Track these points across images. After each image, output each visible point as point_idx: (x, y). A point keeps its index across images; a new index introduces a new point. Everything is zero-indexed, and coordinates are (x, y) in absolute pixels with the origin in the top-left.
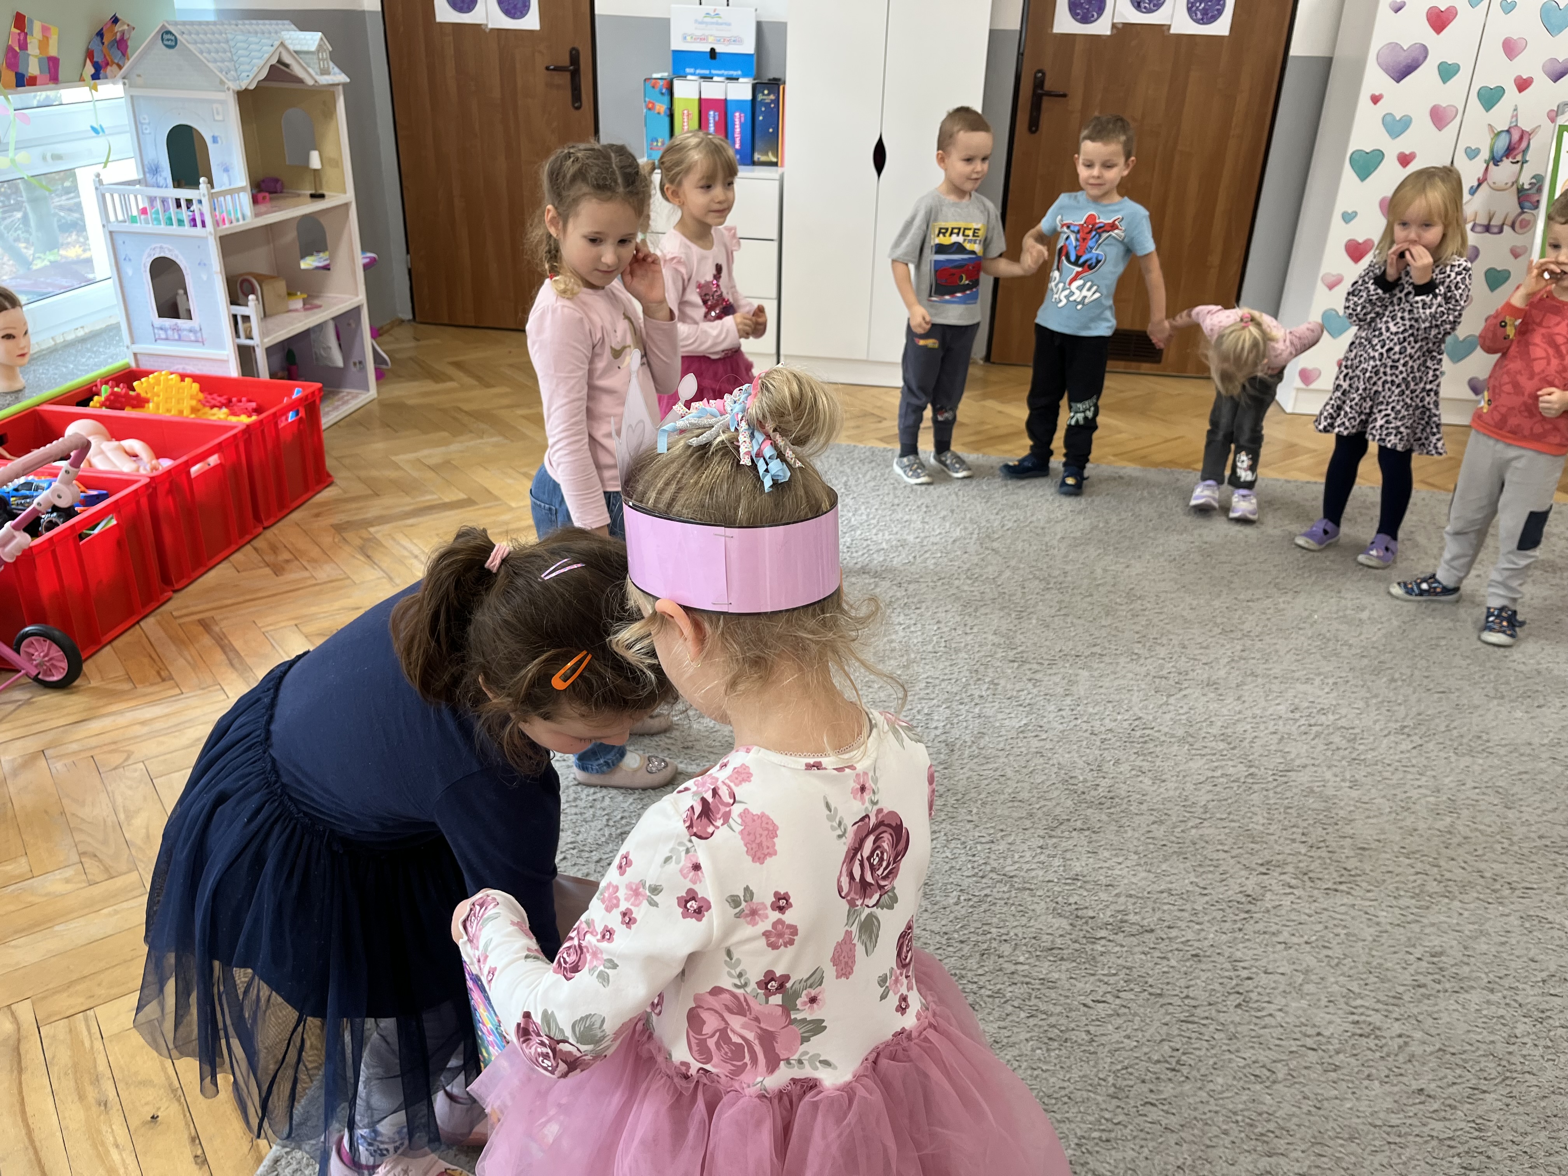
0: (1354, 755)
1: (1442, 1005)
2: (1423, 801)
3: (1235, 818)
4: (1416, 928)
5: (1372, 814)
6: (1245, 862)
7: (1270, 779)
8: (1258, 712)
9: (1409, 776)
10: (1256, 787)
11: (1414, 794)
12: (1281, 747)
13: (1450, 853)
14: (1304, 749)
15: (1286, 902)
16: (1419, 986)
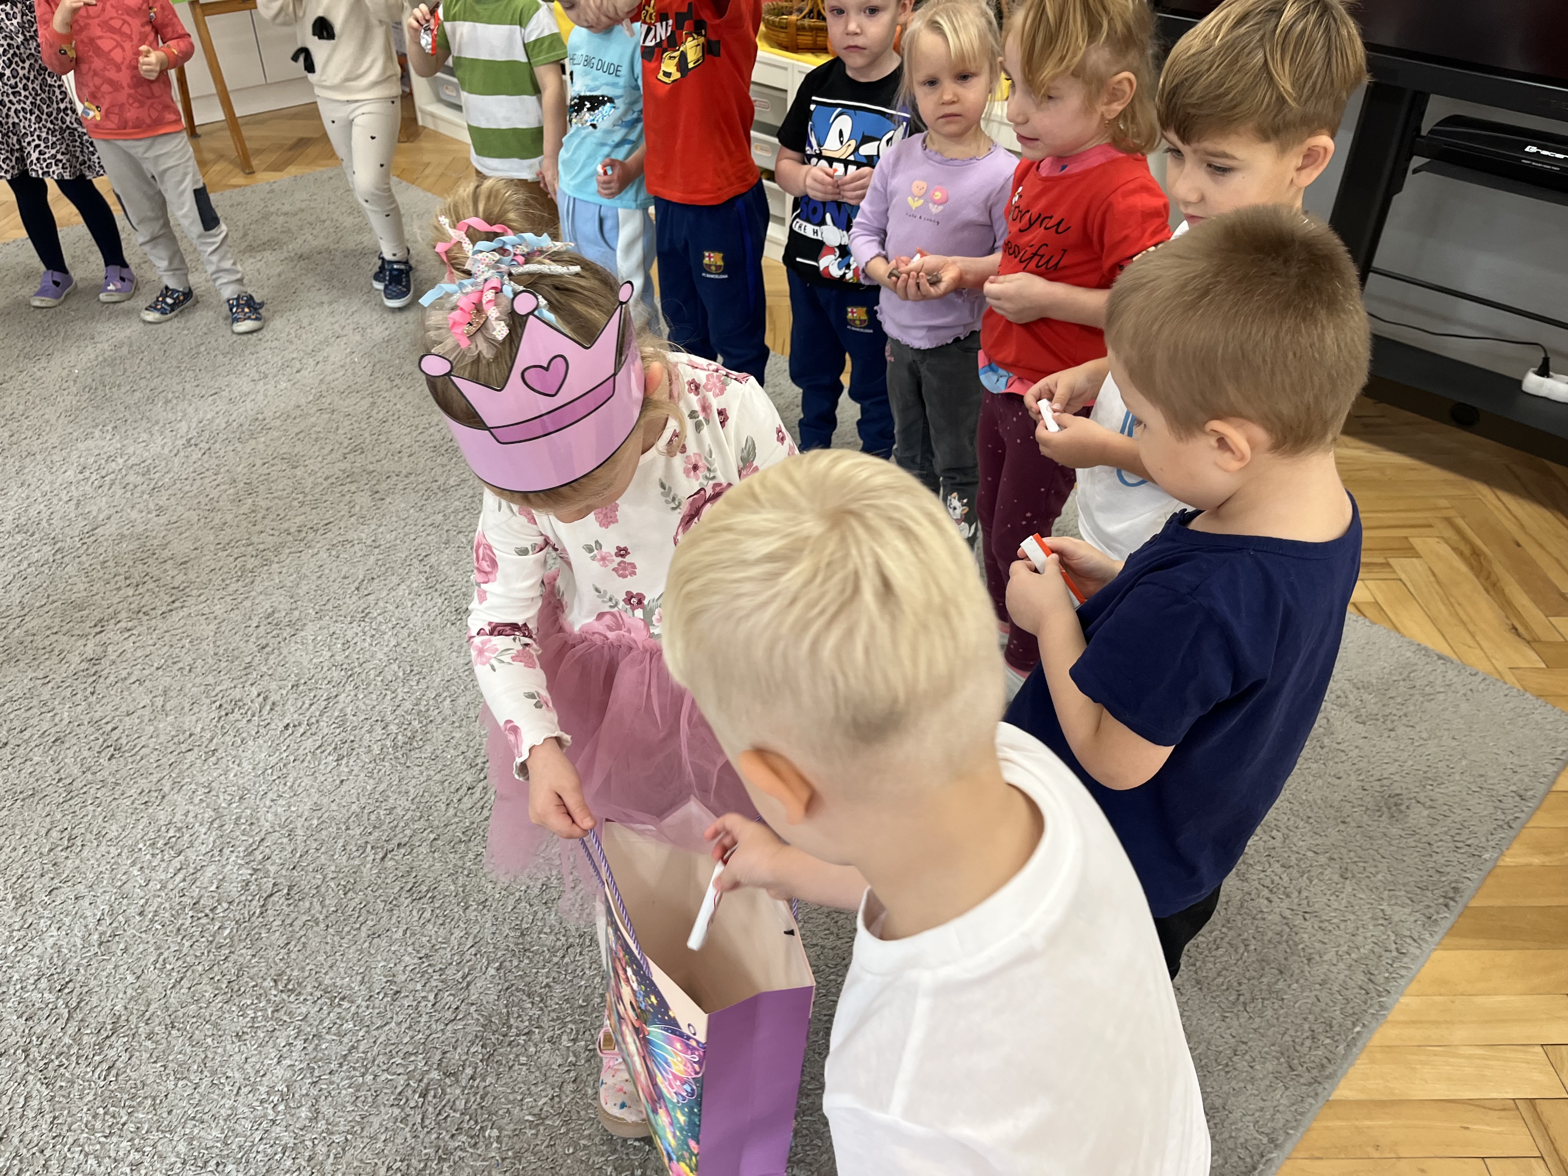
0: (151, 486)
1: (285, 652)
2: (224, 496)
3: (55, 598)
4: (247, 603)
5: (183, 529)
6: (78, 632)
7: (79, 545)
8: (47, 488)
9: (207, 481)
10: (66, 559)
11: (214, 494)
12: (80, 511)
13: (259, 528)
14: (103, 502)
15: (129, 644)
16: (263, 648)
